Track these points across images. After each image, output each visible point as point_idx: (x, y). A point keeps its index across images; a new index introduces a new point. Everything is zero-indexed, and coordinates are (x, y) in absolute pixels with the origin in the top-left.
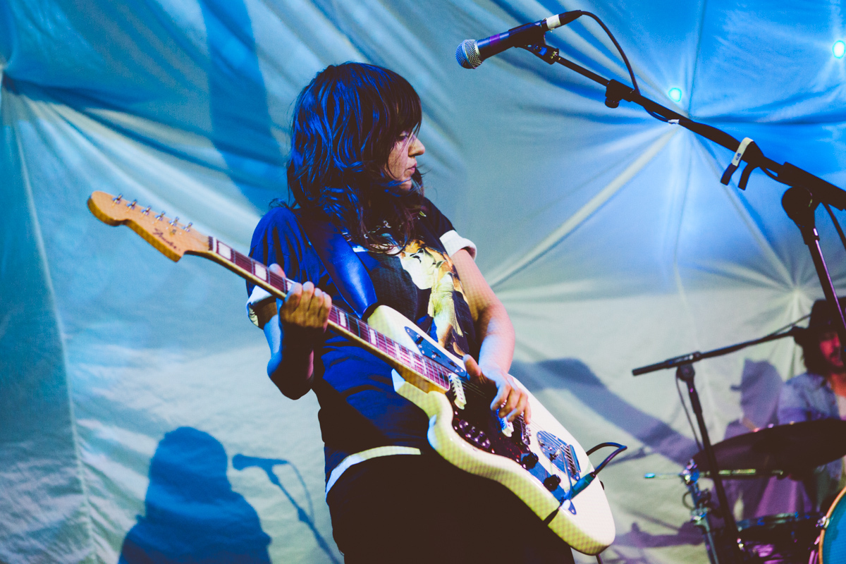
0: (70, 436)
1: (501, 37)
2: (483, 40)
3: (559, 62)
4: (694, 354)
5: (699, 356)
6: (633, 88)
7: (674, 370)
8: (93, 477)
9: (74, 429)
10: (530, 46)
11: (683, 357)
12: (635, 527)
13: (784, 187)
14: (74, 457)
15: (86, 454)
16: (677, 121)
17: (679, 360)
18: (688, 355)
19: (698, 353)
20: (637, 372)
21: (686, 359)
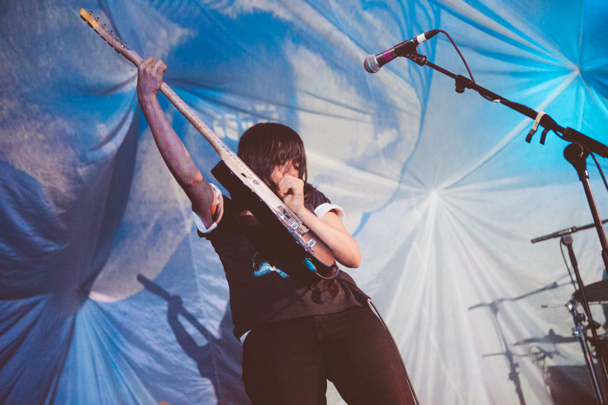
0: (196, 284)
1: (390, 51)
2: (379, 54)
3: (427, 64)
4: (572, 229)
5: (575, 230)
6: (471, 79)
7: (559, 239)
8: (210, 309)
9: (198, 281)
10: (408, 55)
11: (565, 230)
12: (551, 332)
13: (567, 143)
14: (199, 297)
15: (205, 295)
16: (499, 101)
17: (562, 233)
18: (568, 229)
19: (575, 227)
20: (533, 241)
21: (567, 231)
